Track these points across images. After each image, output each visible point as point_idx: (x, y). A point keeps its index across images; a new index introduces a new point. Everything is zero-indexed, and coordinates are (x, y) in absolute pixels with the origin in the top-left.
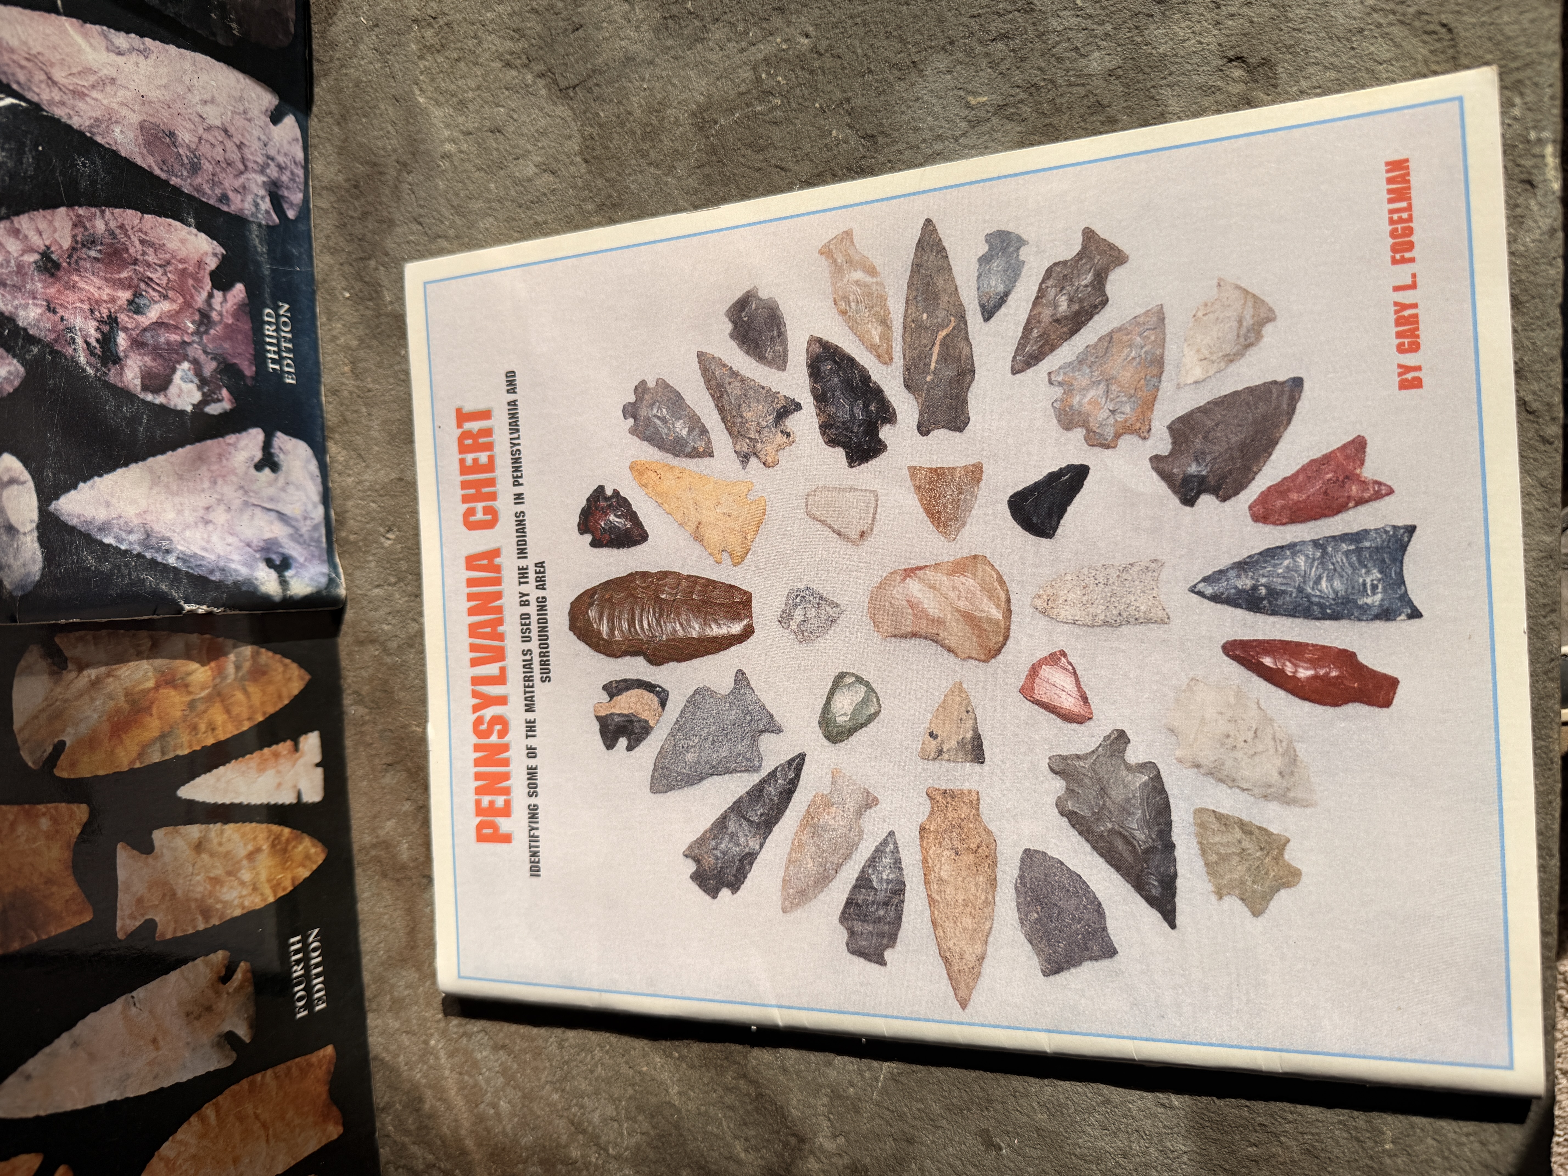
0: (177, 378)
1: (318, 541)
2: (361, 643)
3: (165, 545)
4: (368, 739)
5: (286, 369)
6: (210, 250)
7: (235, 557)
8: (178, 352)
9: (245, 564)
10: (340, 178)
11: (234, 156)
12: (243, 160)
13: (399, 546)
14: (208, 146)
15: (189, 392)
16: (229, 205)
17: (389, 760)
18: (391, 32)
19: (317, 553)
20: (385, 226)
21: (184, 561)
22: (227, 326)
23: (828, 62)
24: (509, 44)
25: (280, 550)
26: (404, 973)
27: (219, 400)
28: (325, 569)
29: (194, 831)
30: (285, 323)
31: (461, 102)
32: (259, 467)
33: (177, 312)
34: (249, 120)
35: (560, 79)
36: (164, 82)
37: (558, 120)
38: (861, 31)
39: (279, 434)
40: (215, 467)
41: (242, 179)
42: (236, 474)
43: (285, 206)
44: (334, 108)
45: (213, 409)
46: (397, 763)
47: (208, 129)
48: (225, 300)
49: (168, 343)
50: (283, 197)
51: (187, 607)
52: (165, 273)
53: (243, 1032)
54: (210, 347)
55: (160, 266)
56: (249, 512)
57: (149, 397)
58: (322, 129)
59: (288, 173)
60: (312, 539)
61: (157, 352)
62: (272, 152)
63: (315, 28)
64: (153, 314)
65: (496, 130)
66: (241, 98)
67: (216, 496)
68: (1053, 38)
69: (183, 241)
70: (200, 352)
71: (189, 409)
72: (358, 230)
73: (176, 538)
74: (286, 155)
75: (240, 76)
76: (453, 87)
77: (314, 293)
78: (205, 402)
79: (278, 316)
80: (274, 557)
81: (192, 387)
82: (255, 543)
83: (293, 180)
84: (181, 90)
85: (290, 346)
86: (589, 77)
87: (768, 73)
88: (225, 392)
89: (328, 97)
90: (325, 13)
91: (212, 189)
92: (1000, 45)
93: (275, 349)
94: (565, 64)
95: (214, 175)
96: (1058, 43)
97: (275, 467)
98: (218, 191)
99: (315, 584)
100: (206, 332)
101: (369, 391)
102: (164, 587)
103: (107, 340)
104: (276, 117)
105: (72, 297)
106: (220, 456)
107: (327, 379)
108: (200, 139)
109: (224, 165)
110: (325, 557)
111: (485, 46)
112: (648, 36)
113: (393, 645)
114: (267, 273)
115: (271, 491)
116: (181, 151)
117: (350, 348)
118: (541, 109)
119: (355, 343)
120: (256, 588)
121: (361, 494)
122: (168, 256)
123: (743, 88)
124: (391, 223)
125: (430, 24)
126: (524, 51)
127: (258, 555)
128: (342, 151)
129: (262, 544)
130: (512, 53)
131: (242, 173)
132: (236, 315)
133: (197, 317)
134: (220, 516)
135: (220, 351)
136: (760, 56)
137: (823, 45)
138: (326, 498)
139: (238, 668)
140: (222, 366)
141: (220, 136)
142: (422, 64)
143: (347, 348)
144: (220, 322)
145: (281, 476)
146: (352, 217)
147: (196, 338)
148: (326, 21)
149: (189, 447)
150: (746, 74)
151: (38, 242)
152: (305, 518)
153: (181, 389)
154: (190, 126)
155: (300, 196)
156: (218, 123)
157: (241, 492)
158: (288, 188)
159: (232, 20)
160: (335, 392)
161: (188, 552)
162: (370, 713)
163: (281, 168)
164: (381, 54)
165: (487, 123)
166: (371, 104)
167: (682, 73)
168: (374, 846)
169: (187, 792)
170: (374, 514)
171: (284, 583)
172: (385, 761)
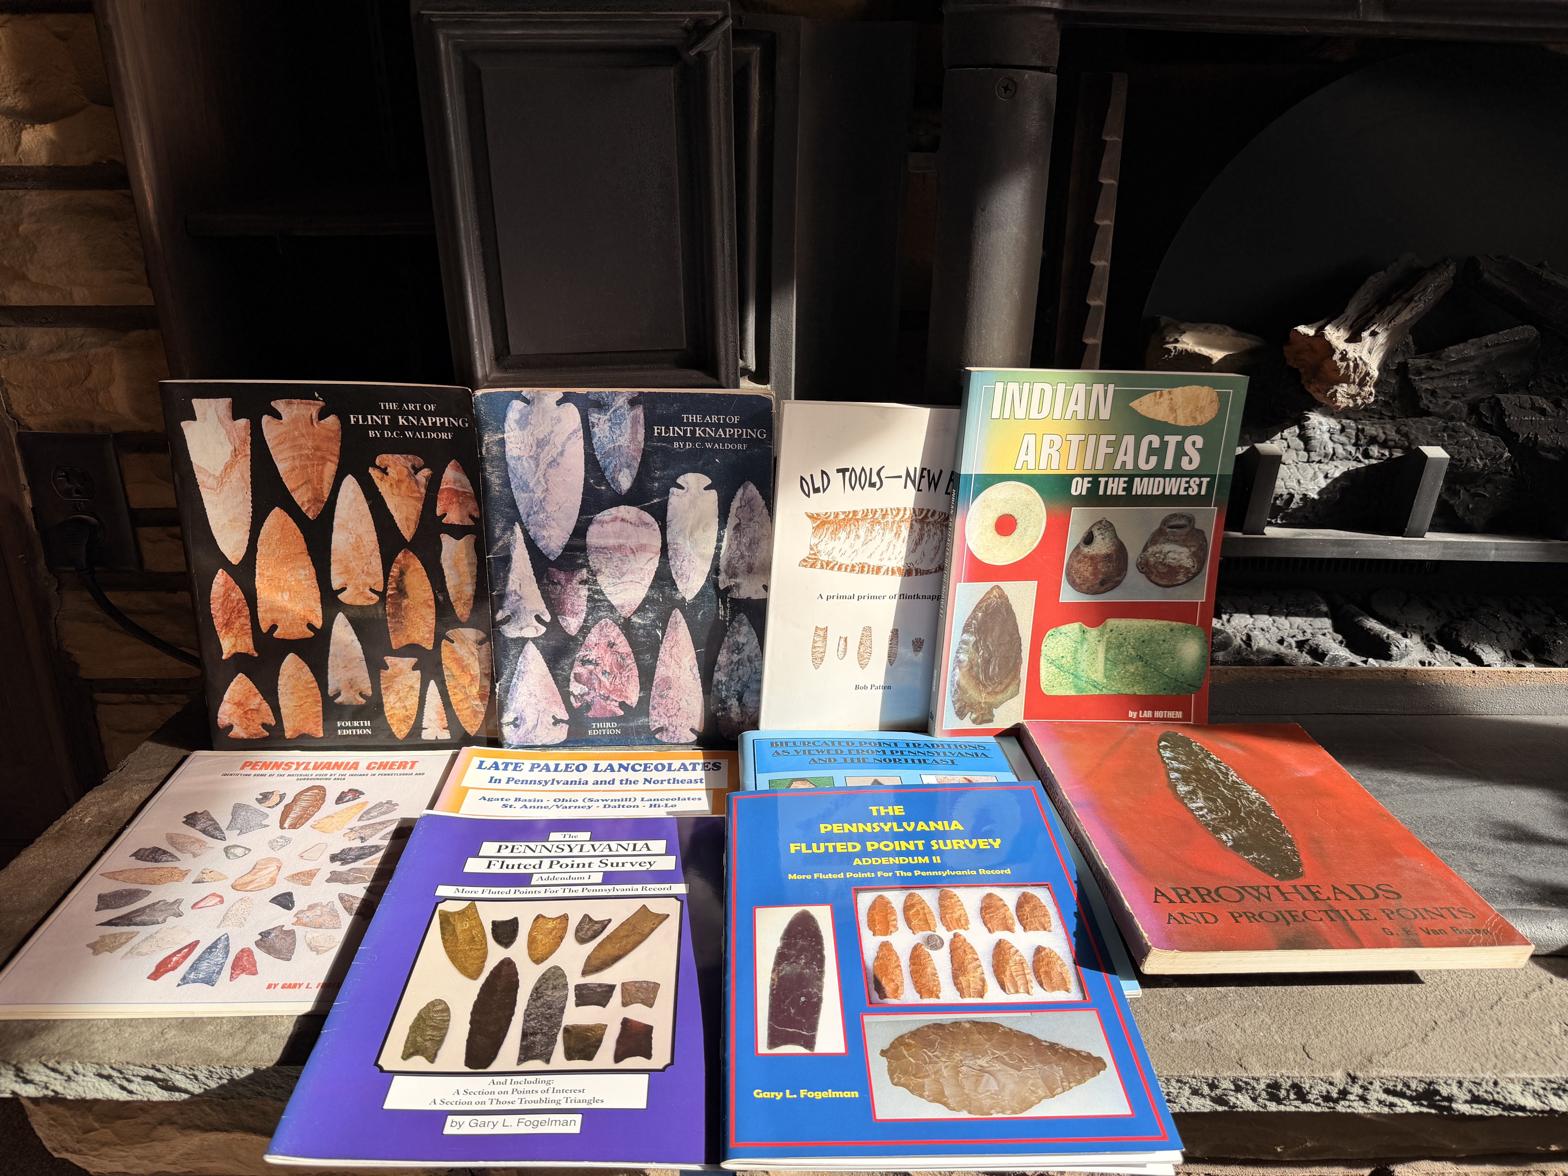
0: (581, 686)
1: (527, 741)
3: (520, 678)
5: (594, 732)
6: (633, 702)
8: (591, 687)
9: (515, 709)
12: (671, 716)
14: (672, 702)
15: (577, 690)
16: (652, 710)
19: (522, 740)
21: (515, 685)
22: (606, 707)
25: (521, 724)
27: (576, 701)
28: (515, 743)
29: (418, 686)
30: (612, 732)
32: (554, 717)
33: (606, 688)
34: (687, 719)
36: (688, 687)
39: (568, 727)
40: (551, 699)
41: (664, 716)
42: (550, 708)
43: (659, 734)
45: (572, 699)
47: (677, 702)
48: (616, 707)
50: (663, 733)
51: (498, 685)
52: (619, 684)
53: (339, 700)
54: (596, 700)
55: (621, 682)
56: (536, 713)
57: (572, 675)
60: (528, 738)
61: (589, 679)
62: (679, 729)
64: (603, 678)
66: (694, 716)
67: (540, 699)
69: (633, 691)
70: (593, 696)
71: (571, 690)
73: (523, 682)
74: (680, 735)
75: (702, 716)
78: (574, 696)
79: (614, 729)
80: (518, 721)
81: (579, 692)
82: (524, 714)
83: (671, 738)
84: (687, 691)
85: (604, 734)
88: (579, 705)
91: (656, 703)
93: (601, 727)
95: (661, 704)
97: (555, 724)
98: (656, 706)
99: (508, 738)
100: (601, 698)
102: (504, 676)
103: (590, 662)
105: (603, 652)
106: (555, 701)
108: (673, 699)
109: (666, 708)
110: (520, 744)
114: (630, 725)
116: (666, 691)
120: (506, 712)
122: (626, 686)
127: (519, 715)
129: (523, 717)
131: (666, 716)
132: (610, 711)
133: (606, 695)
134: (533, 700)
135: (595, 703)
139: (477, 705)
140: (590, 704)
141: (677, 707)
144: (607, 704)
145: (552, 727)
147: (598, 694)
149: (557, 689)
151: (617, 642)
152: (535, 736)
153: (577, 687)
154: (676, 695)
155: (666, 741)
156: (681, 706)
157: (544, 710)
158: (667, 735)
161: (518, 687)
169: (432, 684)
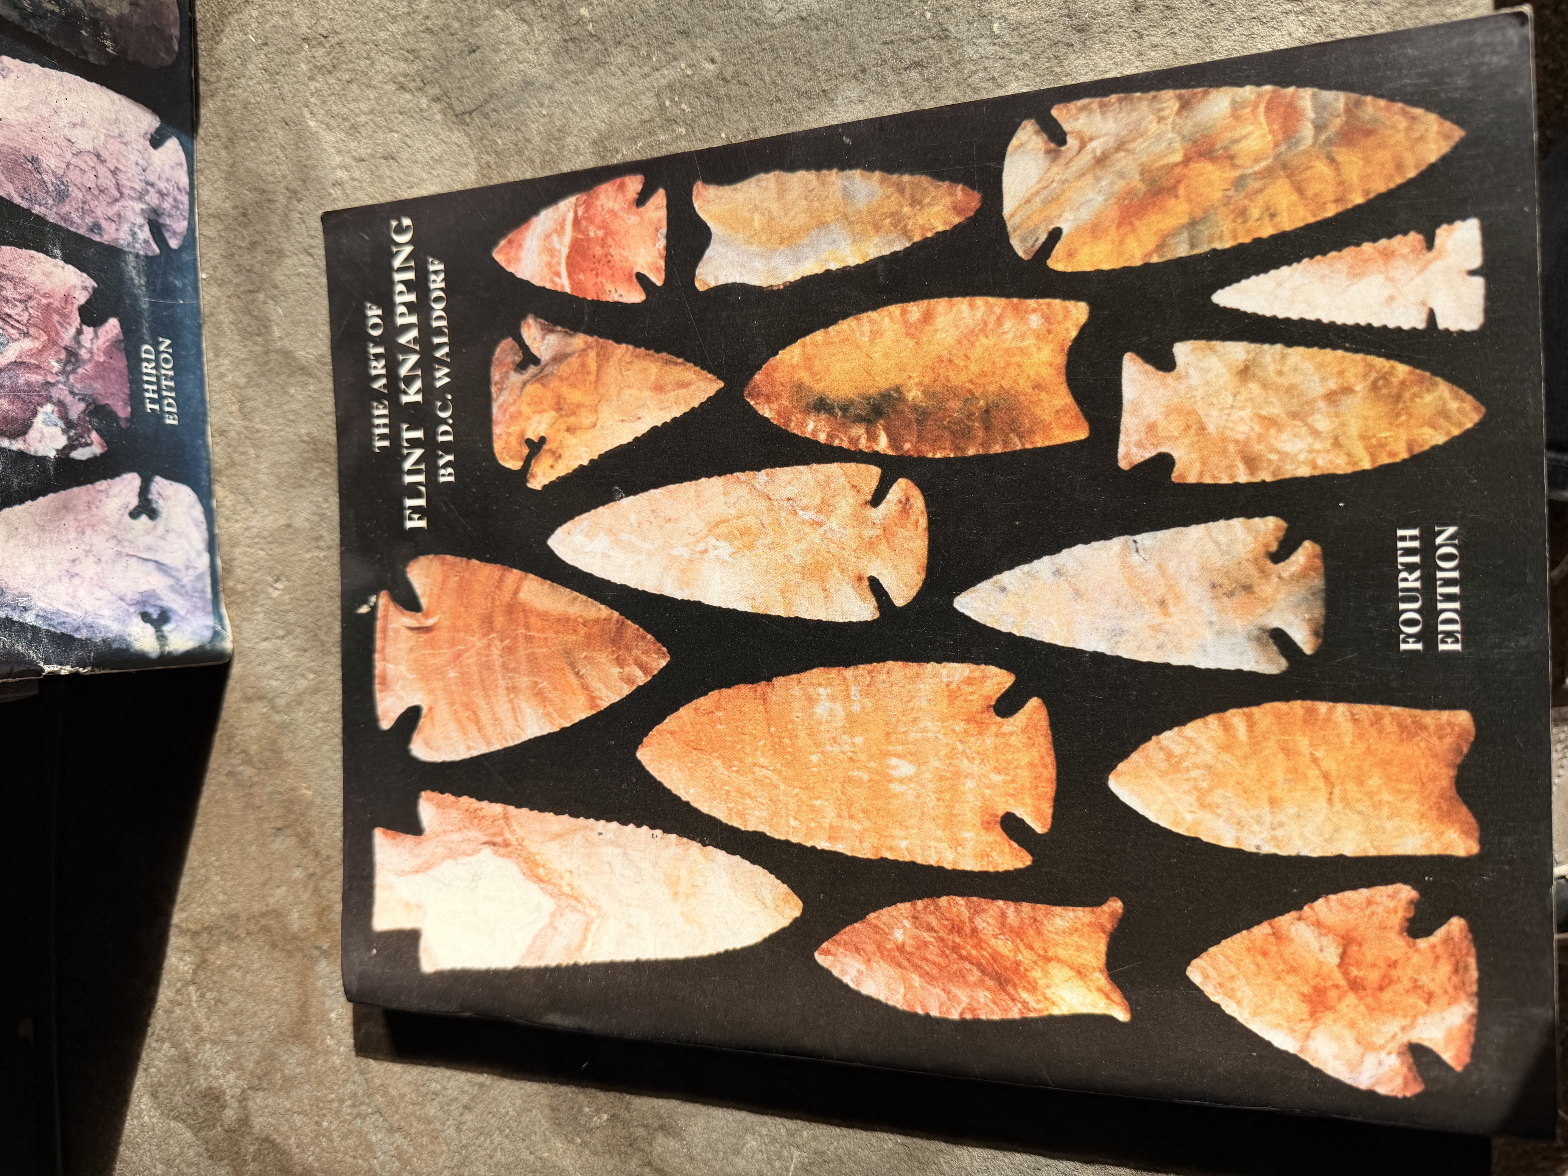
0: (38, 421)
1: (203, 591)
2: (249, 699)
3: (23, 602)
4: (257, 801)
5: (167, 409)
6: (79, 284)
7: (106, 612)
8: (40, 394)
9: (117, 619)
10: (228, 205)
11: (107, 181)
12: (118, 187)
13: (287, 597)
14: (77, 171)
15: (53, 437)
16: (101, 235)
17: (279, 823)
18: (281, 51)
19: (200, 604)
20: (274, 257)
21: (45, 618)
22: (98, 364)
23: (735, 89)
24: (403, 65)
25: (158, 603)
26: (295, 1050)
27: (87, 445)
28: (210, 621)
30: (166, 361)
31: (353, 127)
32: (134, 514)
33: (40, 351)
34: (126, 144)
35: (455, 103)
36: (26, 103)
37: (455, 147)
38: (769, 58)
39: (158, 479)
40: (82, 517)
41: (117, 207)
42: (108, 523)
43: (167, 235)
44: (221, 131)
45: (80, 454)
46: (287, 827)
47: (78, 154)
48: (96, 336)
49: (28, 384)
50: (164, 225)
51: (47, 669)
52: (26, 309)
54: (78, 388)
55: (20, 301)
56: (123, 562)
57: (5, 443)
58: (208, 153)
59: (170, 200)
60: (195, 590)
61: (15, 394)
62: (152, 178)
63: (202, 46)
64: (11, 353)
65: (390, 157)
66: (116, 121)
67: (83, 547)
68: (969, 67)
69: (47, 275)
70: (66, 393)
71: (52, 454)
72: (246, 260)
73: (35, 594)
74: (168, 180)
75: (116, 96)
76: (345, 110)
77: (200, 327)
78: (72, 446)
79: (158, 353)
80: (151, 610)
81: (57, 431)
82: (129, 596)
83: (177, 208)
84: (46, 112)
85: (172, 384)
86: (487, 101)
87: (672, 100)
88: (94, 435)
89: (215, 119)
90: (212, 30)
91: (82, 218)
92: (914, 74)
93: (155, 388)
94: (461, 88)
95: (84, 203)
96: (975, 72)
97: (153, 514)
98: (89, 220)
99: (197, 638)
100: (74, 371)
101: (258, 431)
102: (20, 648)
104: (156, 141)
106: (89, 504)
107: (214, 419)
108: (68, 164)
109: (96, 192)
110: (210, 608)
111: (379, 68)
112: (548, 59)
113: (281, 702)
114: (145, 306)
115: (149, 540)
116: (45, 177)
117: (237, 387)
118: (437, 136)
119: (243, 381)
120: (129, 645)
121: (249, 541)
122: (30, 291)
123: (646, 116)
124: (281, 254)
125: (321, 43)
126: (419, 73)
127: (132, 610)
128: (230, 175)
129: (137, 597)
130: (406, 75)
131: (117, 200)
132: (109, 352)
133: (63, 355)
134: (88, 569)
135: (89, 392)
136: (664, 82)
137: (729, 71)
138: (212, 546)
140: (91, 407)
141: (92, 161)
142: (313, 85)
143: (235, 386)
144: (90, 360)
145: (161, 522)
146: (240, 247)
147: (61, 378)
148: (213, 38)
149: (51, 496)
150: (649, 100)
152: (188, 568)
153: (42, 434)
154: (56, 150)
155: (185, 224)
156: (89, 147)
157: (113, 542)
158: (170, 216)
159: (106, 38)
160: (222, 433)
161: (49, 608)
162: (258, 774)
163: (162, 194)
164: (271, 75)
165: (380, 149)
166: (260, 127)
167: (583, 99)
168: (263, 915)
170: (262, 563)
171: (161, 638)
172: (273, 825)
